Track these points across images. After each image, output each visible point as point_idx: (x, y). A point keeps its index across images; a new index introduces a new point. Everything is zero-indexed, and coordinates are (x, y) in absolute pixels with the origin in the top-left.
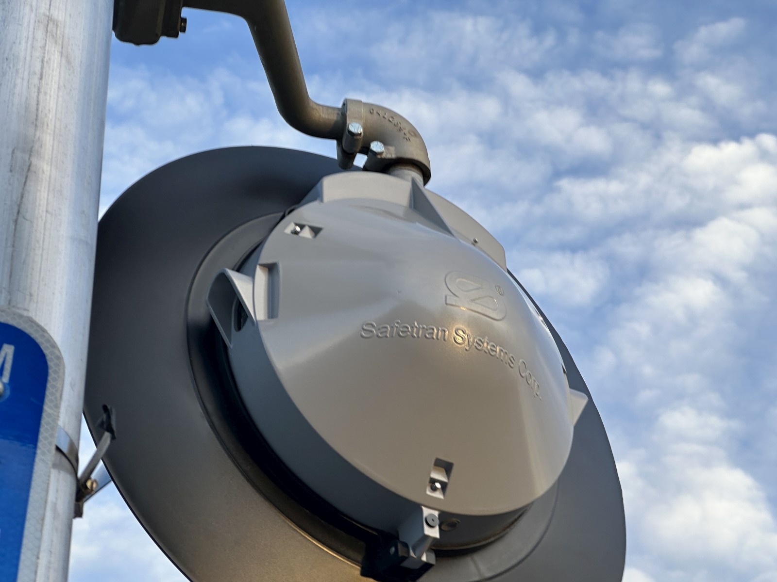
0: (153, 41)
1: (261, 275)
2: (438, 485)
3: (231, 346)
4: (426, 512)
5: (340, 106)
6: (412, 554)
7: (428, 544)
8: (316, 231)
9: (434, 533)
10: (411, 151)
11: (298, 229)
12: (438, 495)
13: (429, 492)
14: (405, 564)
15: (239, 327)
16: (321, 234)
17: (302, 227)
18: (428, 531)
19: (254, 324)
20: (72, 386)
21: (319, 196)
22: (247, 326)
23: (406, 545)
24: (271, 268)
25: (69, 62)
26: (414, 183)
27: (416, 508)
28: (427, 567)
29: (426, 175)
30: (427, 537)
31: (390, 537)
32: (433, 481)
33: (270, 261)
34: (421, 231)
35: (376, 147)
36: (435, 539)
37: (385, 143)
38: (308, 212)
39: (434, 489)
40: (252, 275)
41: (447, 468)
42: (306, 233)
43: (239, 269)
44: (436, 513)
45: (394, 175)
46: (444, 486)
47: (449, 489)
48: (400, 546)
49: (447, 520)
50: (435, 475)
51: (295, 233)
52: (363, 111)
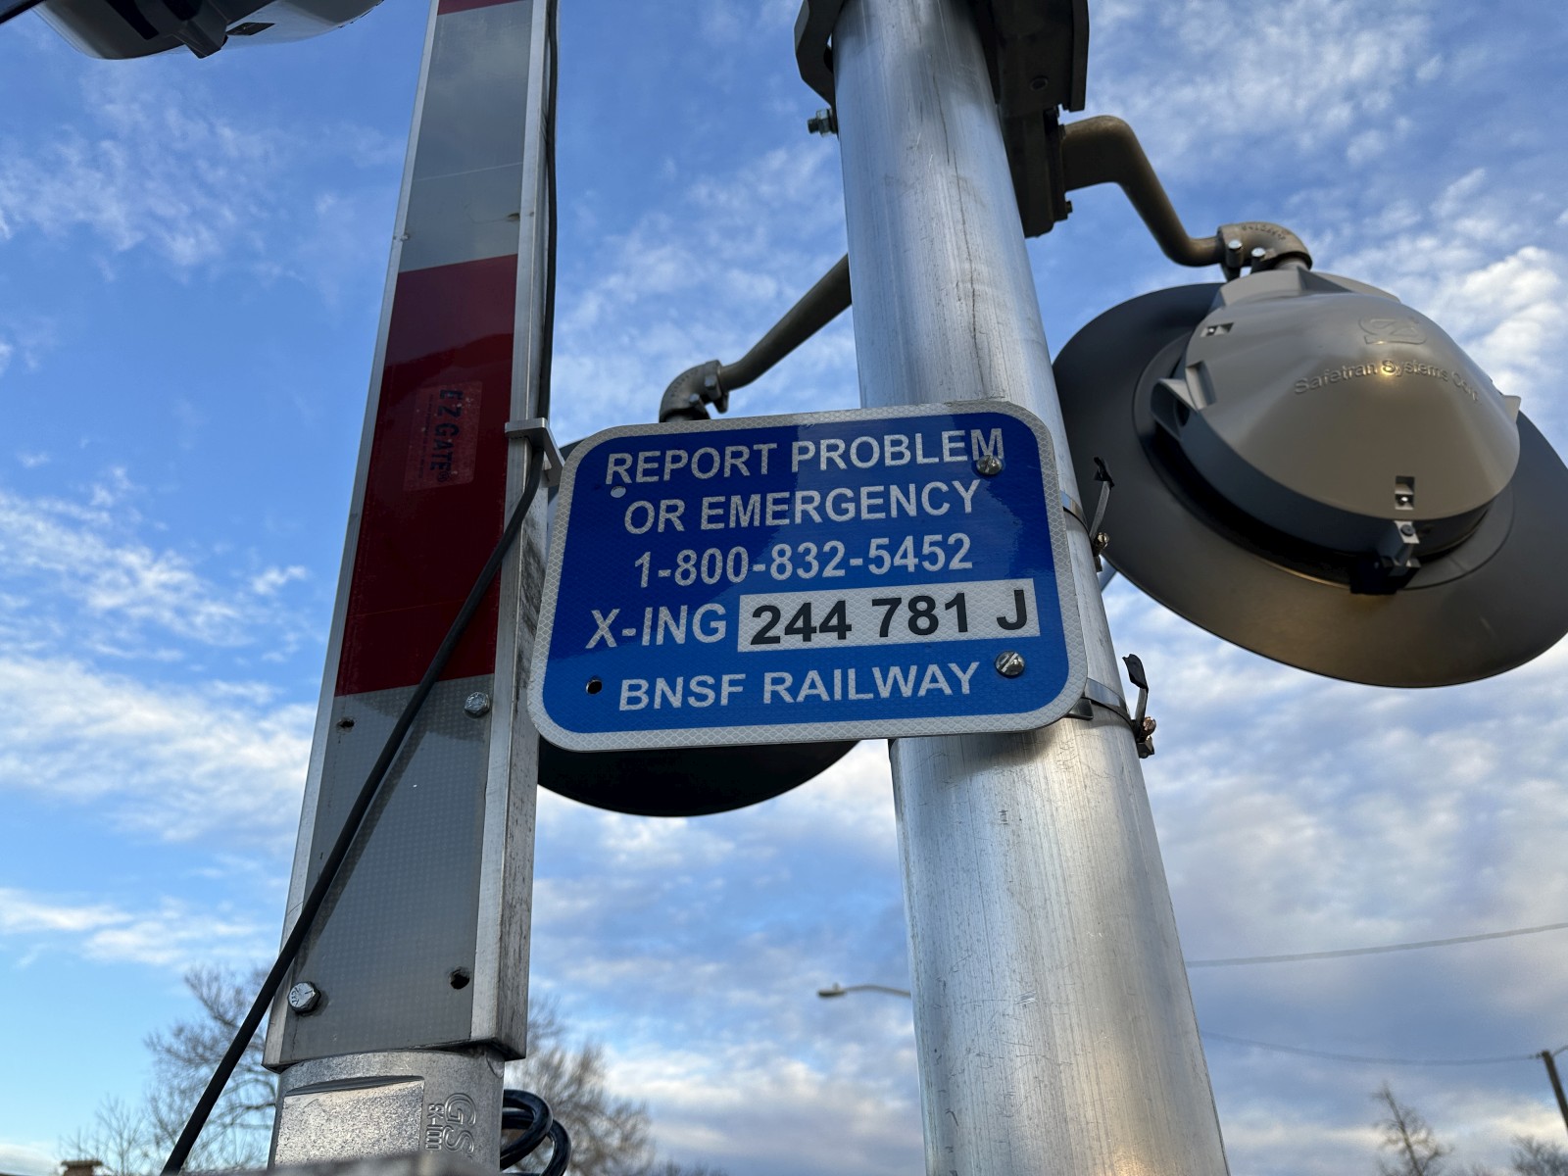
0: (1049, 229)
1: (1191, 376)
2: (1405, 499)
3: (1181, 440)
4: (1400, 524)
5: (1215, 234)
6: (1396, 563)
7: (1409, 551)
8: (1228, 327)
9: (1414, 540)
10: (1290, 246)
11: (1212, 330)
12: (1407, 508)
13: (1398, 508)
14: (1393, 574)
15: (1184, 421)
16: (1233, 328)
17: (1215, 328)
18: (1406, 540)
19: (1197, 413)
20: (1061, 458)
21: (1222, 304)
22: (1191, 419)
23: (1389, 558)
24: (1198, 367)
25: (983, 206)
26: (1300, 270)
27: (1389, 524)
28: (1413, 571)
29: (1308, 262)
30: (1408, 545)
31: (1372, 555)
32: (1399, 497)
33: (1196, 361)
34: (1318, 299)
35: (1257, 252)
36: (1415, 545)
37: (1265, 247)
38: (1214, 318)
39: (1402, 503)
40: (1183, 377)
41: (1409, 482)
42: (1220, 331)
43: (1172, 376)
44: (1410, 523)
45: (1283, 269)
46: (1411, 499)
47: (1416, 501)
48: (1384, 561)
49: (1420, 527)
50: (1399, 492)
51: (1210, 334)
52: (1237, 230)
